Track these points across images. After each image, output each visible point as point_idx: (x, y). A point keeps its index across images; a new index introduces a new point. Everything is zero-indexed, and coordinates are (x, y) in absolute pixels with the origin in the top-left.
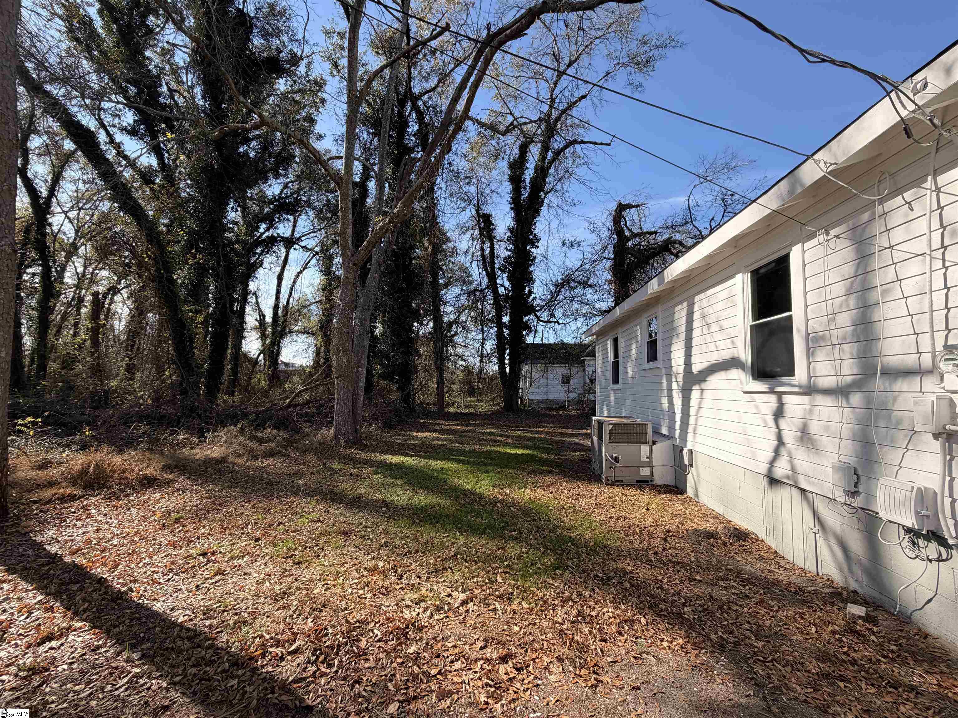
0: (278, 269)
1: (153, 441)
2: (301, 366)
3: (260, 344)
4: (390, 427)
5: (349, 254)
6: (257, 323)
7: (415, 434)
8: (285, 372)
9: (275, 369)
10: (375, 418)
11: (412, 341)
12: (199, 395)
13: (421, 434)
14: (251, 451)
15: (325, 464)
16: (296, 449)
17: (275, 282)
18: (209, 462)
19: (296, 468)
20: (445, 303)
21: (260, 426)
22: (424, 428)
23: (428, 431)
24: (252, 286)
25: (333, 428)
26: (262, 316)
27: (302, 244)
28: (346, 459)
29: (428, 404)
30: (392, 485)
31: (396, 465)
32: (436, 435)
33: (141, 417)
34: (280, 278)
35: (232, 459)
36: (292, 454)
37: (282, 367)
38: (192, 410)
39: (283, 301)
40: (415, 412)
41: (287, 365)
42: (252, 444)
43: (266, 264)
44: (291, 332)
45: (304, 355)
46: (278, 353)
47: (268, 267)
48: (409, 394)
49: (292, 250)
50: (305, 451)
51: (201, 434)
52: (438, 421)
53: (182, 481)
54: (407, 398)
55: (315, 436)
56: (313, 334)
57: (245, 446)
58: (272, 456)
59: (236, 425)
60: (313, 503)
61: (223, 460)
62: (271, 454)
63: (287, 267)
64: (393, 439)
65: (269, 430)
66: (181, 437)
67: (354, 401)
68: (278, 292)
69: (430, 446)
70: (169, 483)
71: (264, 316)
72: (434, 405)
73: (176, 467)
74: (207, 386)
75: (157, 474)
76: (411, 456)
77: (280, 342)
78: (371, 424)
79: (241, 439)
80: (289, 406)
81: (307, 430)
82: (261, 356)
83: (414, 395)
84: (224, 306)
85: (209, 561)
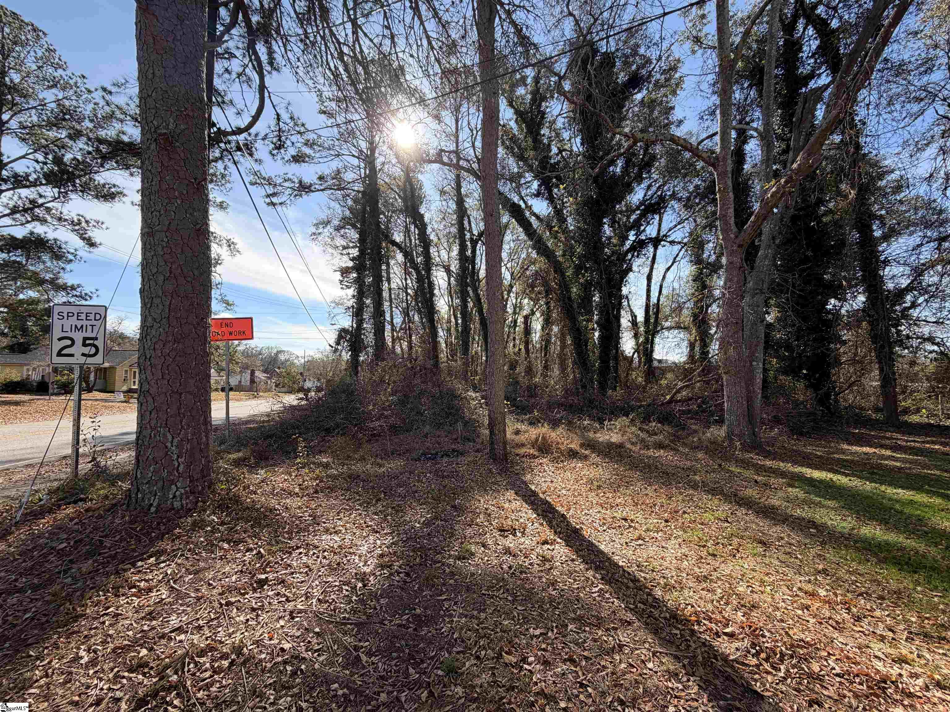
0: (647, 270)
1: (570, 423)
2: (674, 363)
3: (634, 343)
4: (801, 434)
5: (732, 236)
6: (630, 324)
7: (845, 447)
8: (660, 368)
9: (650, 366)
10: (777, 421)
11: (829, 324)
12: (594, 388)
13: (855, 448)
14: (643, 441)
15: (720, 465)
16: (685, 445)
17: (645, 282)
18: (610, 445)
19: (688, 463)
20: (886, 262)
21: (646, 419)
22: (860, 441)
23: (871, 446)
24: (625, 291)
25: (725, 428)
26: (634, 316)
27: (669, 239)
28: (745, 464)
29: (862, 409)
30: (820, 505)
31: (821, 481)
32: (888, 453)
33: (560, 405)
34: (649, 278)
35: (629, 446)
36: (681, 449)
37: (655, 364)
38: (591, 401)
39: (654, 300)
40: (841, 417)
41: (660, 361)
42: (642, 435)
43: (635, 268)
44: (662, 329)
45: (677, 351)
46: (652, 351)
47: (637, 270)
48: (827, 395)
49: (660, 247)
50: (695, 448)
51: (601, 421)
52: (888, 434)
53: (594, 458)
54: (823, 400)
55: (704, 433)
56: (685, 328)
57: (637, 436)
58: (662, 448)
59: (627, 416)
60: (716, 502)
61: (621, 446)
62: (660, 446)
63: (656, 266)
64: (809, 449)
65: (654, 424)
66: (586, 423)
67: (750, 400)
68: (649, 291)
69: (880, 467)
70: (586, 457)
71: (636, 317)
72: (877, 410)
73: (588, 445)
74: (600, 383)
75: (578, 448)
76: (847, 475)
77: (653, 340)
78: (772, 428)
79: (634, 429)
80: (670, 402)
81: (694, 427)
82: (636, 355)
83: (837, 395)
84: (608, 313)
85: (630, 527)
